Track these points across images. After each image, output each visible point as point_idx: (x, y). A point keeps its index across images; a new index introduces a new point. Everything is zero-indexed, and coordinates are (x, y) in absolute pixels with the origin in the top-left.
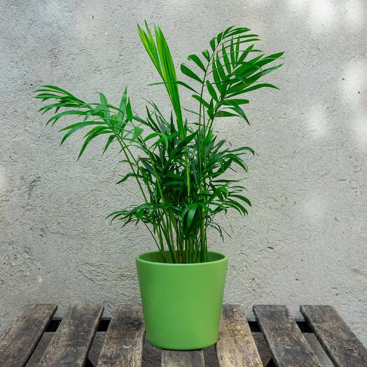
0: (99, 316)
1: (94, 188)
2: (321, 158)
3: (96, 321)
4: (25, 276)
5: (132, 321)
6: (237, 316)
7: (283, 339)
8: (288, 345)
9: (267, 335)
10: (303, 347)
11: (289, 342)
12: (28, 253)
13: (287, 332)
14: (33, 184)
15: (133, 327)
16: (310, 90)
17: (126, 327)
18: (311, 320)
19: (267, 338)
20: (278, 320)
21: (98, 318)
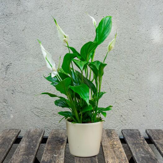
0: (42, 136)
1: (39, 69)
2: (157, 53)
3: (40, 139)
4: (4, 114)
5: (59, 139)
6: (114, 136)
7: (139, 150)
8: (143, 154)
9: (131, 147)
10: (151, 155)
11: (143, 152)
12: (5, 102)
13: (141, 145)
14: (8, 67)
15: (60, 143)
16: (151, 18)
17: (55, 143)
18: (153, 138)
19: (131, 149)
20: (136, 138)
21: (41, 137)
